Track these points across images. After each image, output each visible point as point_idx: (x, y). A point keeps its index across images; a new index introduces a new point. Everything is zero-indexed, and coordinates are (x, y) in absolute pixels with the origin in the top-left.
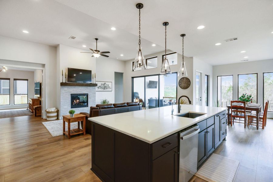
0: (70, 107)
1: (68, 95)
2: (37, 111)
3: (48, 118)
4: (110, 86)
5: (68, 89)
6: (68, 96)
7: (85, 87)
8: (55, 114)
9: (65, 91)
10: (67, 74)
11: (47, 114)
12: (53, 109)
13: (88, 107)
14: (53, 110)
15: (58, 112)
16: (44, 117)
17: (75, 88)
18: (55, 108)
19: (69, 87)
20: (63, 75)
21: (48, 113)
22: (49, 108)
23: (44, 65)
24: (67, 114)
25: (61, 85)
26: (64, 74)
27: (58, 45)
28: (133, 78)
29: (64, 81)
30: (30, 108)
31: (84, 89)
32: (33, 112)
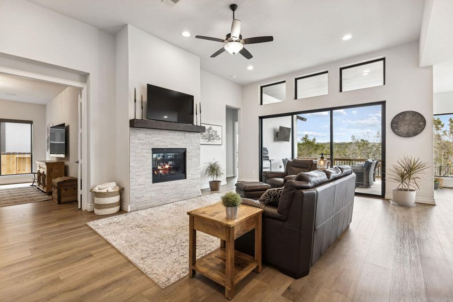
0: (151, 180)
1: (146, 151)
2: (63, 192)
3: (99, 209)
4: (219, 133)
5: (147, 136)
6: (147, 153)
7: (180, 133)
8: (116, 199)
9: (140, 141)
10: (145, 99)
11: (96, 199)
12: (111, 187)
13: (186, 178)
14: (110, 190)
15: (121, 192)
16: (86, 205)
17: (160, 134)
18: (114, 184)
19: (149, 131)
20: (135, 101)
21: (97, 197)
22: (100, 184)
23: (84, 77)
24: (143, 197)
25: (130, 127)
26: (138, 98)
27: (124, 27)
28: (261, 118)
29: (139, 117)
30: (40, 184)
31: (179, 138)
32: (50, 193)
